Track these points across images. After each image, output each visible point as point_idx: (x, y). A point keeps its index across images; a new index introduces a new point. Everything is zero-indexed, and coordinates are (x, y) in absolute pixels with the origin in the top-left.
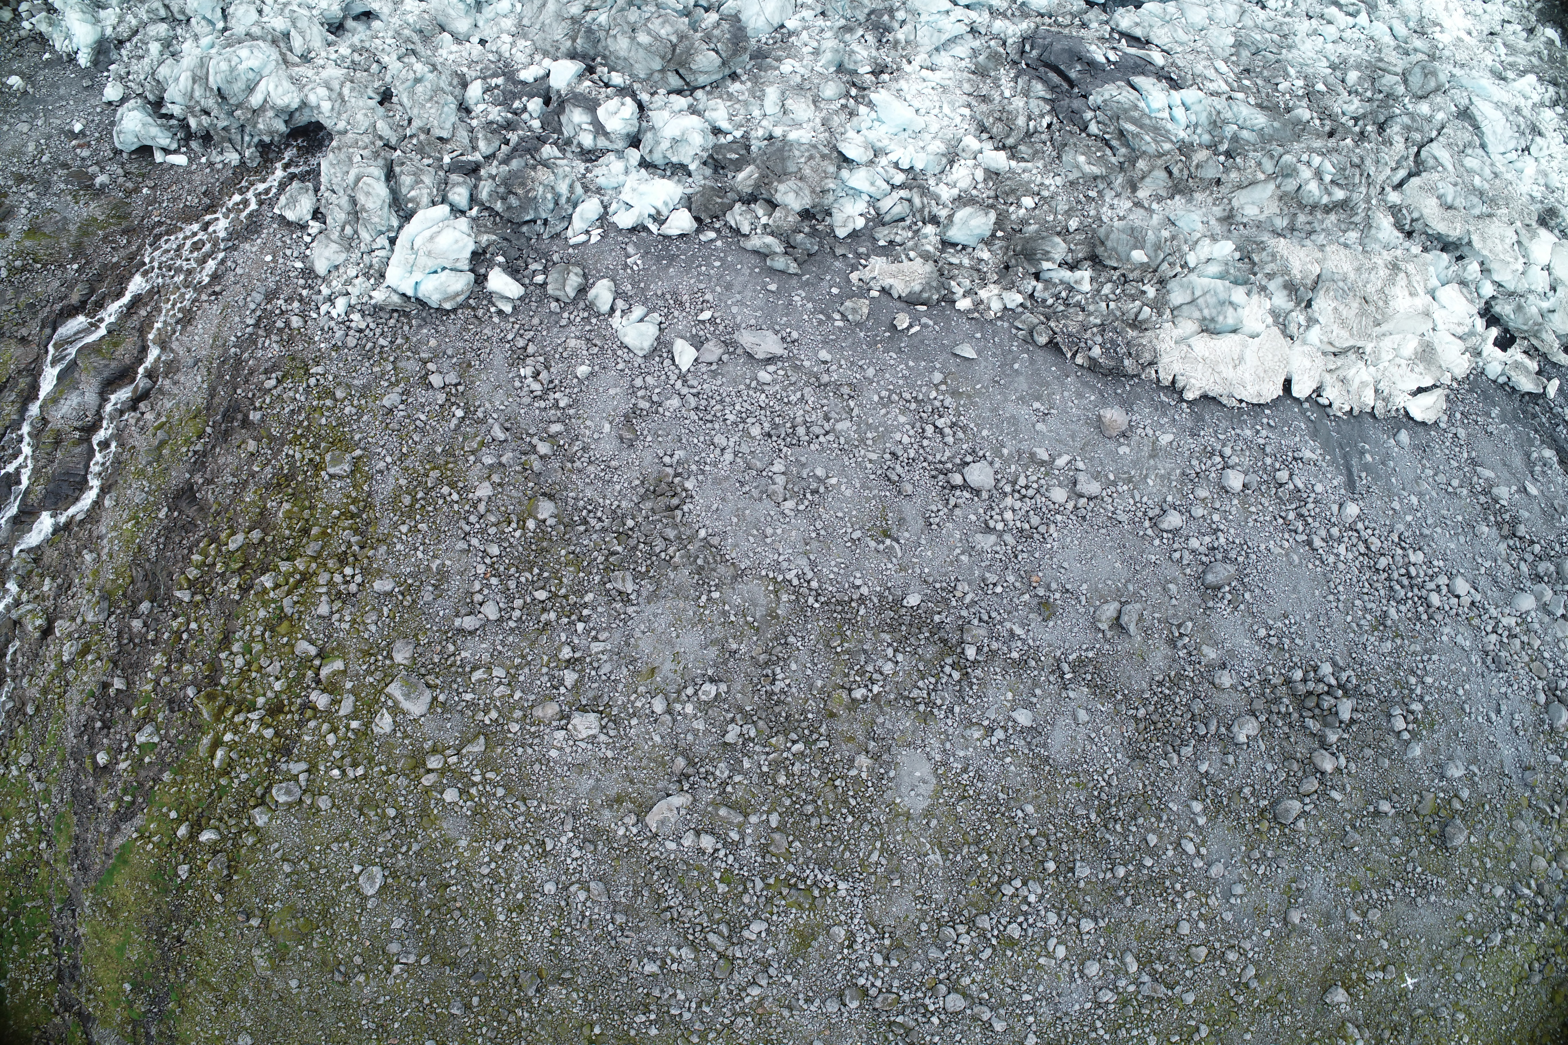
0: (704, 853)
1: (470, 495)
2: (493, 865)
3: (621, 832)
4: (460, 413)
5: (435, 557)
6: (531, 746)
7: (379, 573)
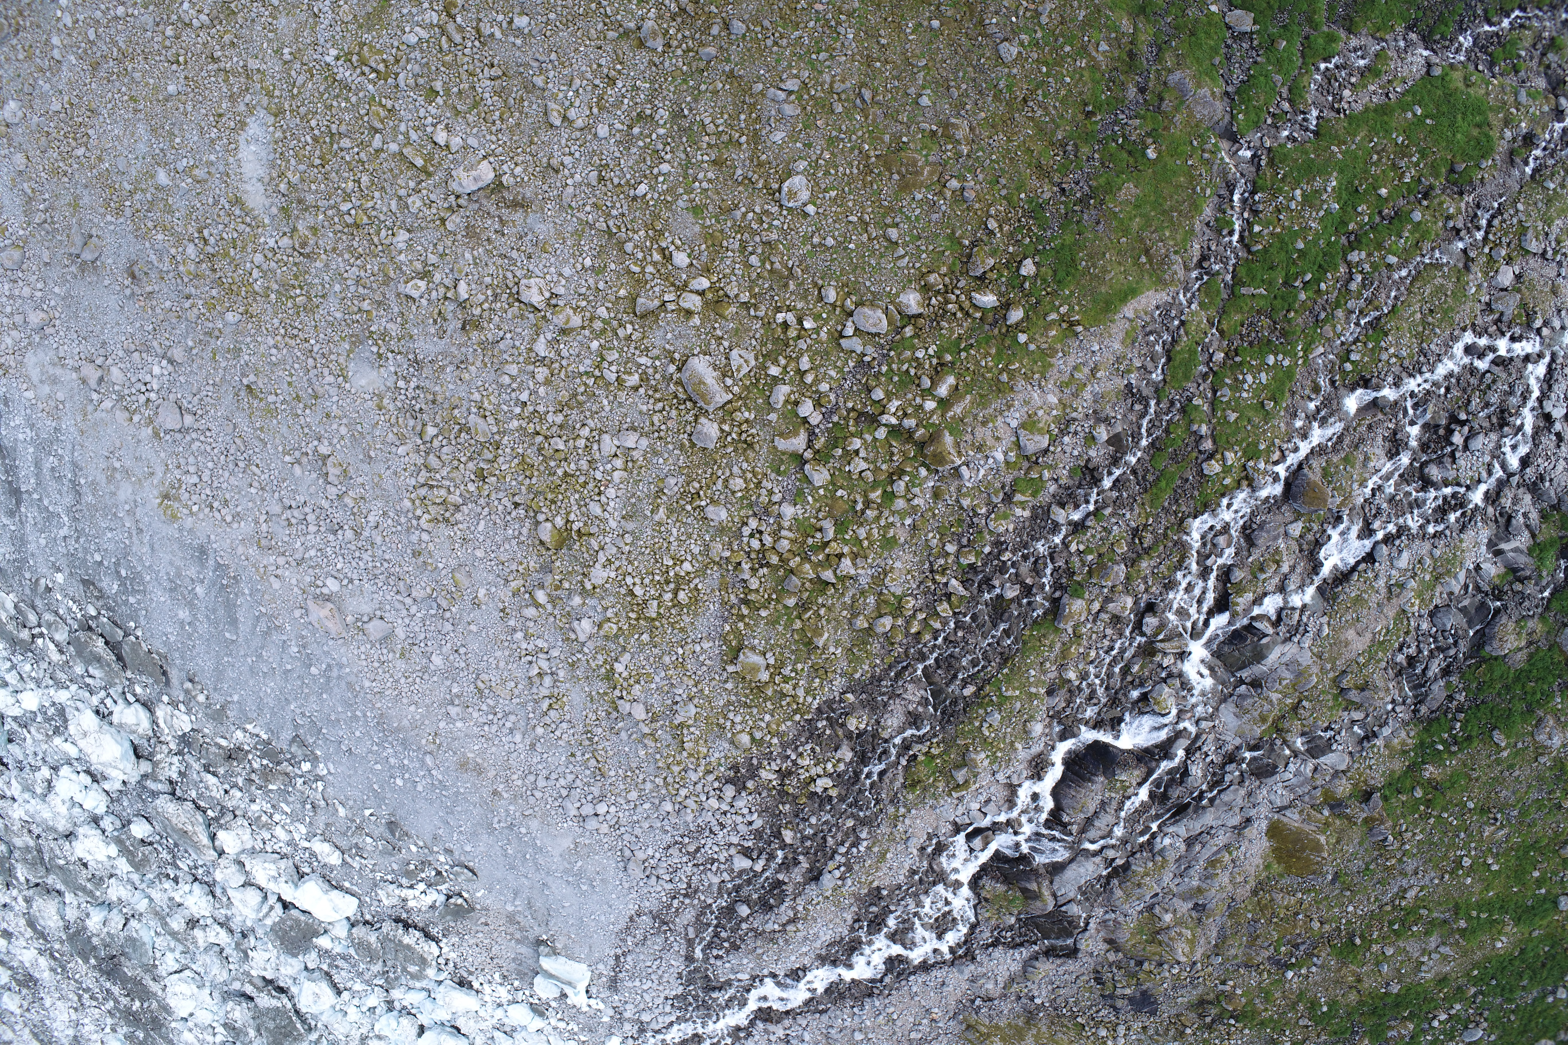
0: (446, 126)
1: (613, 575)
2: (655, 171)
3: (518, 170)
4: (619, 667)
5: (660, 524)
6: (589, 288)
7: (722, 530)
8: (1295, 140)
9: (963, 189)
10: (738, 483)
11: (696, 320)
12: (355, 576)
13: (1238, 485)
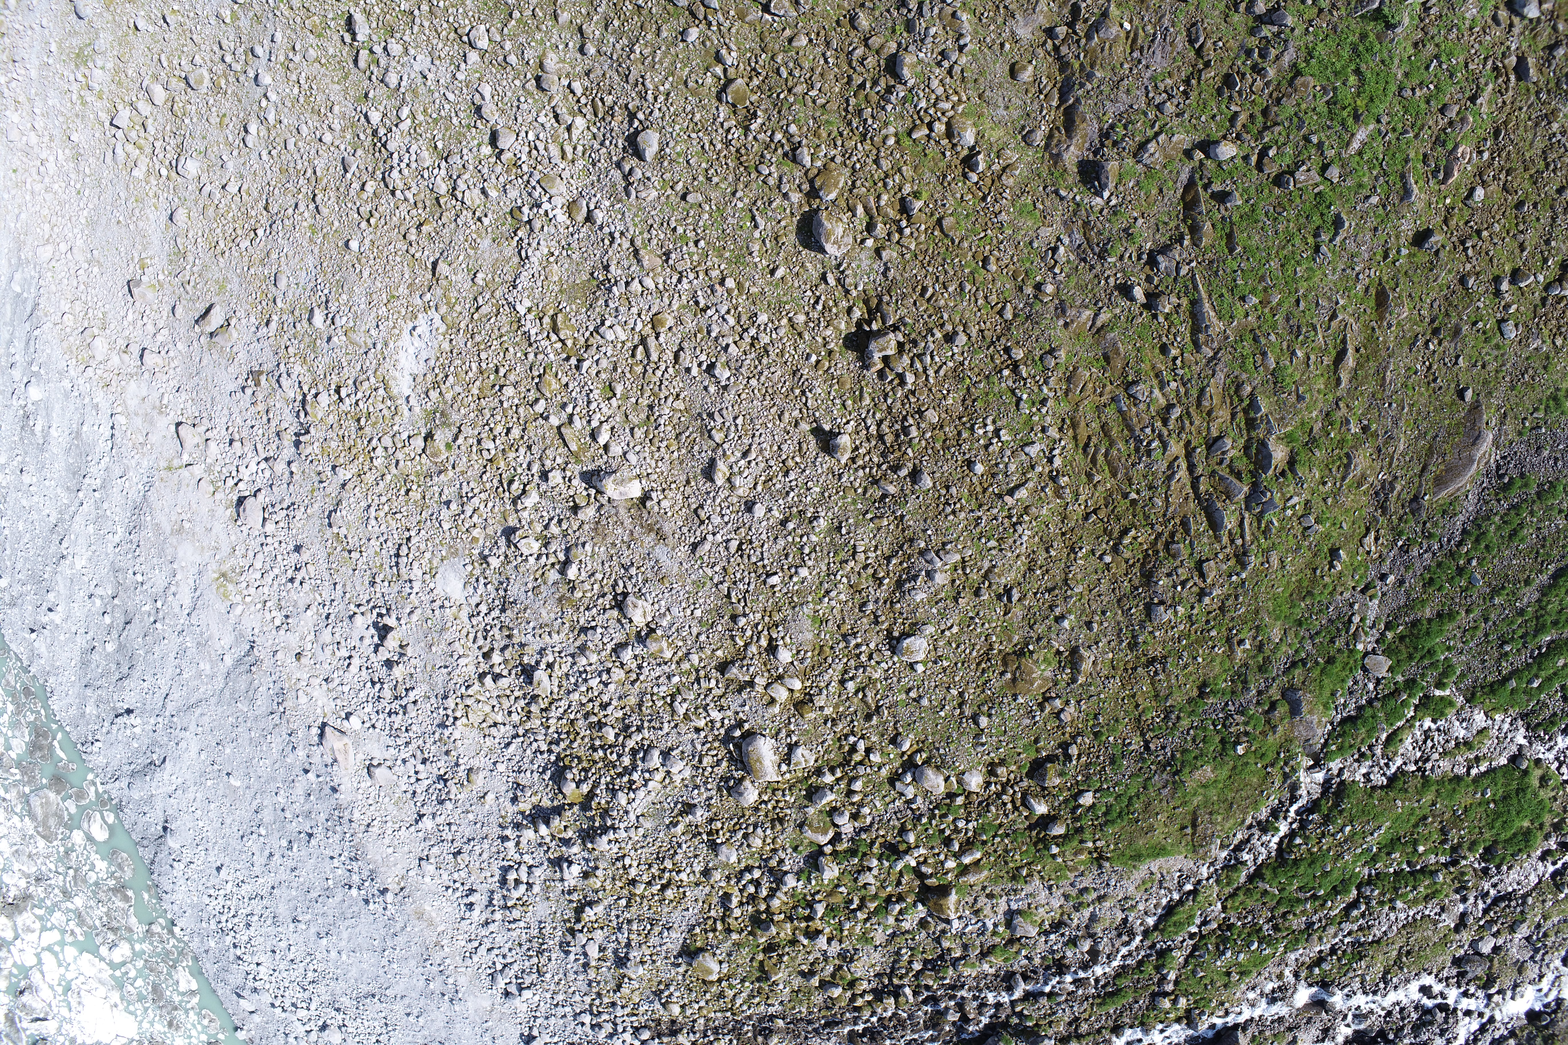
0: (612, 428)
1: (615, 850)
5: (673, 835)
7: (727, 865)
8: (1369, 780)
9: (1062, 710)
10: (757, 843)
11: (776, 709)
12: (379, 725)
13: (1178, 1020)
